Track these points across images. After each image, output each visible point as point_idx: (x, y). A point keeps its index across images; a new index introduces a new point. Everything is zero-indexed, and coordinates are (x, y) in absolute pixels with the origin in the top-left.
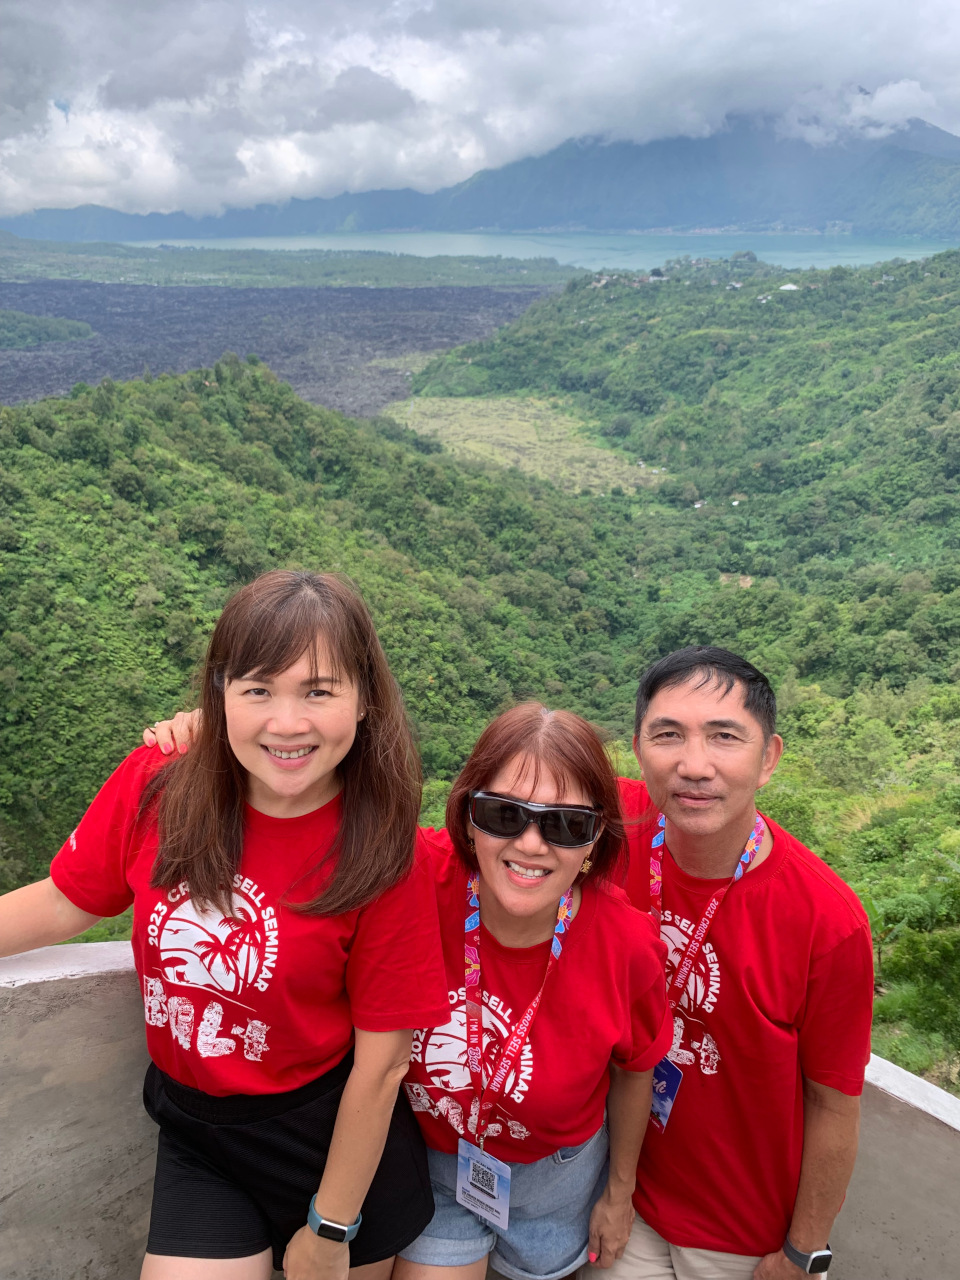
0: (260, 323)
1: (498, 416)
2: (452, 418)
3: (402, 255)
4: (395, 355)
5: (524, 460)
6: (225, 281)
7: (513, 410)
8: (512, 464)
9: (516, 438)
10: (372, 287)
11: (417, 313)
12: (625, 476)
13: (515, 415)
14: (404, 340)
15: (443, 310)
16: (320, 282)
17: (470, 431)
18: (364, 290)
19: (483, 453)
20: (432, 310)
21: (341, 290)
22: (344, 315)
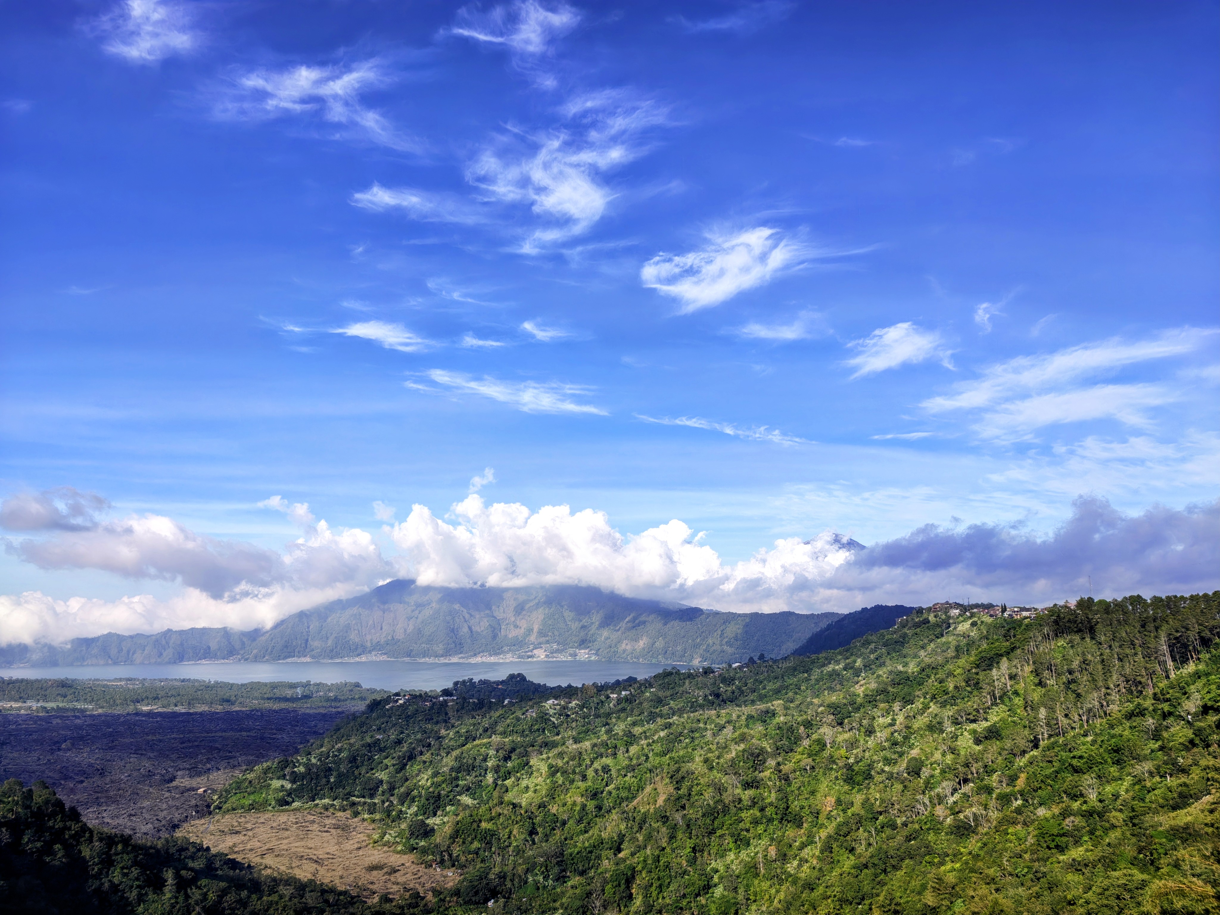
0: (59, 750)
1: (298, 828)
2: (250, 833)
3: (217, 683)
4: (199, 774)
5: (322, 871)
6: (30, 708)
7: (313, 822)
8: (310, 876)
9: (316, 849)
10: (183, 711)
11: (224, 734)
12: (422, 880)
13: (315, 827)
14: (209, 760)
15: (249, 731)
16: (131, 709)
17: (268, 846)
18: (175, 715)
19: (283, 868)
20: (240, 731)
21: (150, 714)
22: (150, 738)
